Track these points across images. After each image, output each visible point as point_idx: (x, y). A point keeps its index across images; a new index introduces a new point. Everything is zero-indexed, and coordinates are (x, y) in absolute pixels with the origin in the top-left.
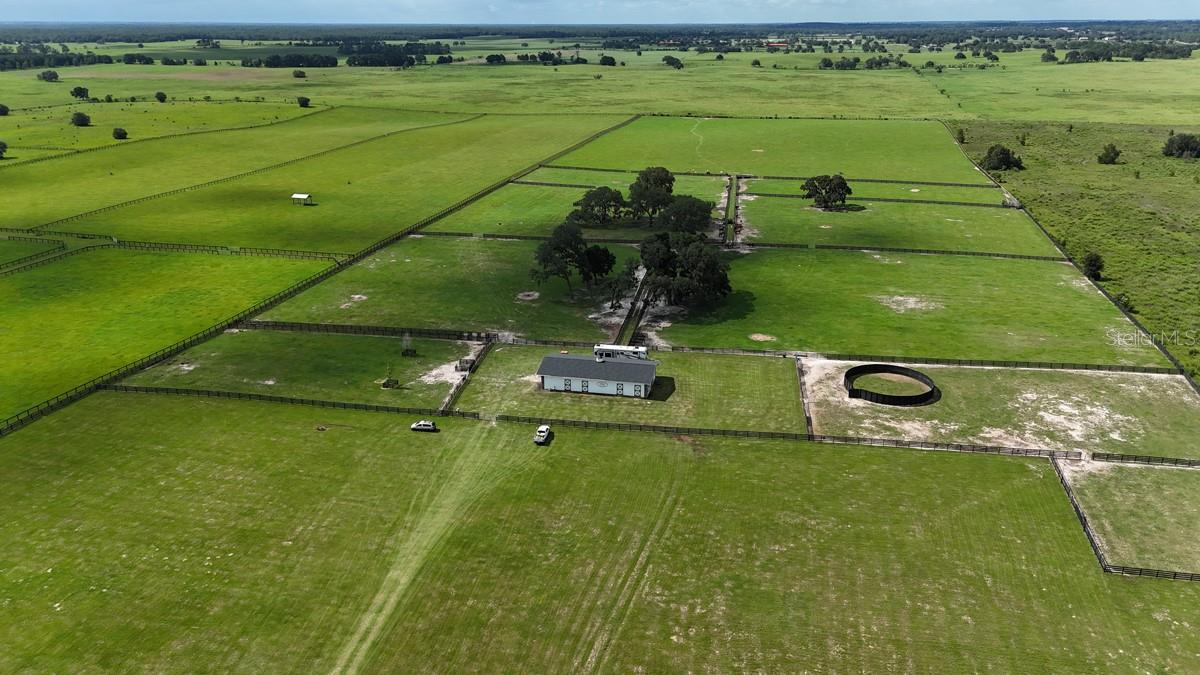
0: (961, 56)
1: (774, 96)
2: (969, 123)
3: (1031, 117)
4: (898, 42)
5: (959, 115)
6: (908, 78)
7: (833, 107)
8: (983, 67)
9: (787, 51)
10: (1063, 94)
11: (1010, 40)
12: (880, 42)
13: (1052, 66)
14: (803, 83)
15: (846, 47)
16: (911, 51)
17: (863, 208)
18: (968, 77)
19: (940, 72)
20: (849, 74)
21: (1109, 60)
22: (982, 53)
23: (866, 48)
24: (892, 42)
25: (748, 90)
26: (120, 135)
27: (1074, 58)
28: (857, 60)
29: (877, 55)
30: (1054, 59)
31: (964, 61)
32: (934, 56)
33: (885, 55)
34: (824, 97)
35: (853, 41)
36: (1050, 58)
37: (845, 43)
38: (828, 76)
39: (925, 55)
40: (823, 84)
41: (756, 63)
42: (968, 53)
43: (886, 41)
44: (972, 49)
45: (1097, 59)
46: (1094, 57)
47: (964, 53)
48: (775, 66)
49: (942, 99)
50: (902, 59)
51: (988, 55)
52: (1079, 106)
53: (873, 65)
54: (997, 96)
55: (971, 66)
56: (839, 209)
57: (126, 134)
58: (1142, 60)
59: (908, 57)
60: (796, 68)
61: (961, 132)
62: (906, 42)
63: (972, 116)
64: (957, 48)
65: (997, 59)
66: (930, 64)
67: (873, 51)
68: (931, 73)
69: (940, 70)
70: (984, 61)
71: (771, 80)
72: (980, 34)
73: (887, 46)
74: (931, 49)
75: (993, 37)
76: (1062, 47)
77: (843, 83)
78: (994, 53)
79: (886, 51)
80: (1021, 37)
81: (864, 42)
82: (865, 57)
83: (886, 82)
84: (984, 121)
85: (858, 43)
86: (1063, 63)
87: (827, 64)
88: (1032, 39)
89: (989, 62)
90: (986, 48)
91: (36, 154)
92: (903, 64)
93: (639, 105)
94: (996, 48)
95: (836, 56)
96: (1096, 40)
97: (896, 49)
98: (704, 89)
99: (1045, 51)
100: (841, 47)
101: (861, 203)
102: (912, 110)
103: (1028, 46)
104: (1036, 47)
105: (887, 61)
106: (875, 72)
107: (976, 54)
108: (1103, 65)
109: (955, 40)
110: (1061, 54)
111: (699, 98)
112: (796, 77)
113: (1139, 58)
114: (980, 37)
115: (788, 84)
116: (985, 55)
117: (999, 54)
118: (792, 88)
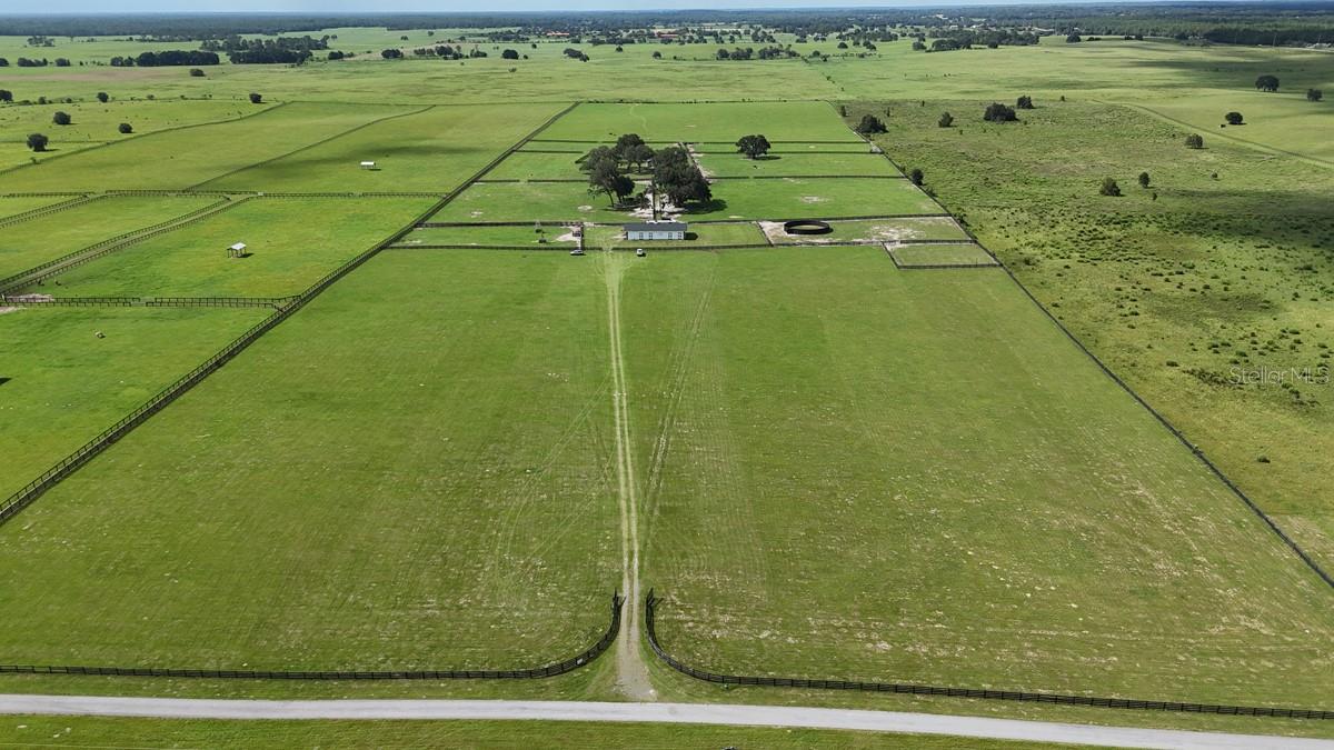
0: (843, 46)
1: (684, 85)
2: (849, 102)
3: (896, 97)
4: (785, 32)
5: (842, 97)
6: (798, 65)
7: (738, 93)
8: (862, 56)
9: (683, 43)
10: (925, 79)
11: (888, 29)
12: (767, 31)
13: (922, 54)
14: (707, 73)
15: (736, 37)
16: (798, 41)
17: (779, 158)
18: (850, 65)
19: (825, 60)
20: (745, 64)
21: (969, 48)
22: (862, 42)
23: (756, 38)
24: (779, 32)
25: (660, 80)
26: (126, 129)
27: (939, 47)
28: (750, 51)
29: (767, 45)
30: (924, 48)
31: (845, 50)
32: (819, 46)
33: (775, 46)
34: (728, 84)
35: (741, 31)
36: (919, 47)
37: (734, 33)
38: (727, 66)
39: (811, 45)
40: (724, 73)
41: (657, 55)
42: (849, 43)
43: (773, 30)
44: (853, 38)
45: (958, 48)
46: (956, 45)
47: (846, 42)
48: (675, 58)
49: (829, 84)
50: (791, 49)
51: (867, 44)
52: (935, 88)
53: (765, 55)
54: (873, 81)
55: (852, 55)
56: (763, 159)
57: (131, 128)
58: (996, 47)
59: (796, 47)
60: (695, 59)
61: (843, 107)
62: (792, 32)
63: (851, 97)
64: (840, 37)
65: (875, 48)
66: (817, 54)
67: (762, 41)
68: (818, 62)
69: (825, 59)
70: (864, 50)
71: (676, 71)
72: (860, 22)
73: (775, 36)
74: (816, 39)
75: (873, 26)
76: (933, 35)
77: (743, 72)
78: (872, 43)
79: (774, 41)
80: (898, 25)
81: (752, 31)
82: (757, 47)
83: (778, 70)
84: (861, 100)
85: (747, 33)
86: (929, 51)
87: (723, 55)
88: (909, 27)
89: (868, 51)
90: (865, 37)
91: (75, 147)
92: (793, 54)
93: (571, 94)
94: (874, 37)
95: (730, 48)
96: (965, 29)
97: (785, 39)
98: (619, 79)
99: (916, 40)
100: (732, 39)
101: (777, 155)
102: (805, 94)
103: (904, 35)
104: (911, 35)
105: (777, 51)
106: (768, 62)
107: (856, 44)
108: (963, 52)
109: (838, 30)
110: (928, 43)
111: (619, 88)
112: (698, 67)
113: (994, 46)
114: (860, 25)
115: (694, 74)
116: (864, 45)
117: (877, 43)
118: (698, 78)
